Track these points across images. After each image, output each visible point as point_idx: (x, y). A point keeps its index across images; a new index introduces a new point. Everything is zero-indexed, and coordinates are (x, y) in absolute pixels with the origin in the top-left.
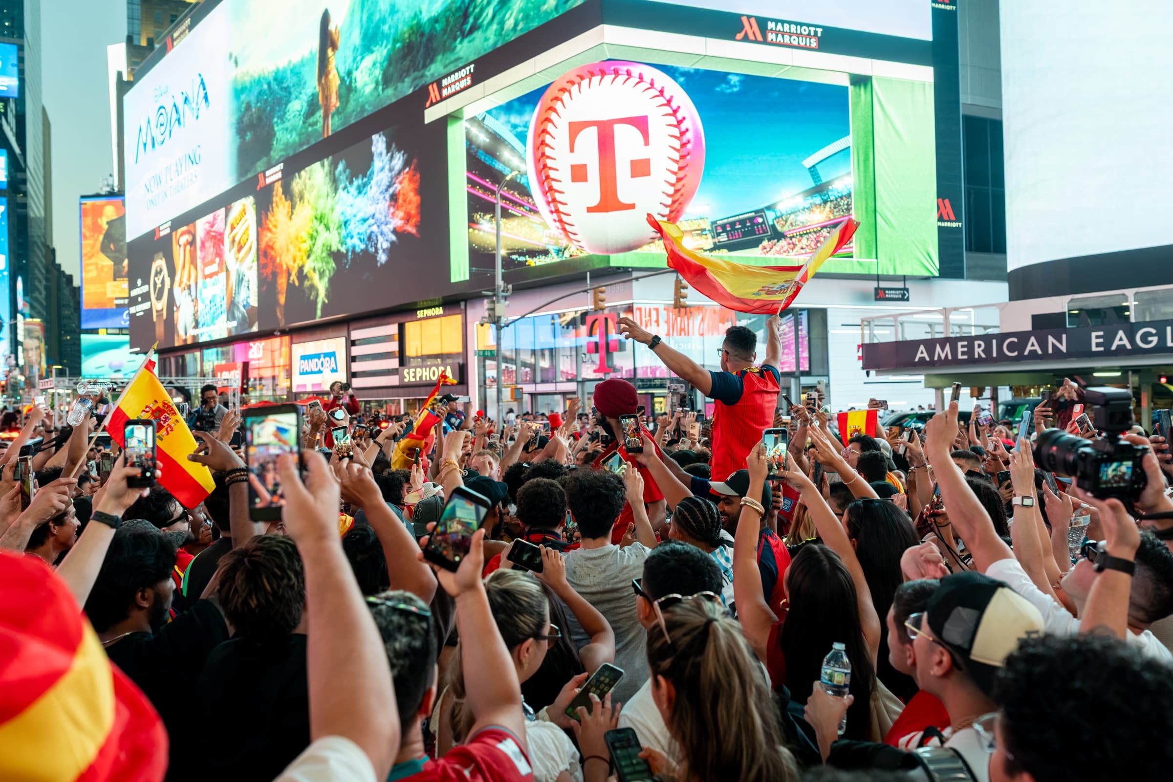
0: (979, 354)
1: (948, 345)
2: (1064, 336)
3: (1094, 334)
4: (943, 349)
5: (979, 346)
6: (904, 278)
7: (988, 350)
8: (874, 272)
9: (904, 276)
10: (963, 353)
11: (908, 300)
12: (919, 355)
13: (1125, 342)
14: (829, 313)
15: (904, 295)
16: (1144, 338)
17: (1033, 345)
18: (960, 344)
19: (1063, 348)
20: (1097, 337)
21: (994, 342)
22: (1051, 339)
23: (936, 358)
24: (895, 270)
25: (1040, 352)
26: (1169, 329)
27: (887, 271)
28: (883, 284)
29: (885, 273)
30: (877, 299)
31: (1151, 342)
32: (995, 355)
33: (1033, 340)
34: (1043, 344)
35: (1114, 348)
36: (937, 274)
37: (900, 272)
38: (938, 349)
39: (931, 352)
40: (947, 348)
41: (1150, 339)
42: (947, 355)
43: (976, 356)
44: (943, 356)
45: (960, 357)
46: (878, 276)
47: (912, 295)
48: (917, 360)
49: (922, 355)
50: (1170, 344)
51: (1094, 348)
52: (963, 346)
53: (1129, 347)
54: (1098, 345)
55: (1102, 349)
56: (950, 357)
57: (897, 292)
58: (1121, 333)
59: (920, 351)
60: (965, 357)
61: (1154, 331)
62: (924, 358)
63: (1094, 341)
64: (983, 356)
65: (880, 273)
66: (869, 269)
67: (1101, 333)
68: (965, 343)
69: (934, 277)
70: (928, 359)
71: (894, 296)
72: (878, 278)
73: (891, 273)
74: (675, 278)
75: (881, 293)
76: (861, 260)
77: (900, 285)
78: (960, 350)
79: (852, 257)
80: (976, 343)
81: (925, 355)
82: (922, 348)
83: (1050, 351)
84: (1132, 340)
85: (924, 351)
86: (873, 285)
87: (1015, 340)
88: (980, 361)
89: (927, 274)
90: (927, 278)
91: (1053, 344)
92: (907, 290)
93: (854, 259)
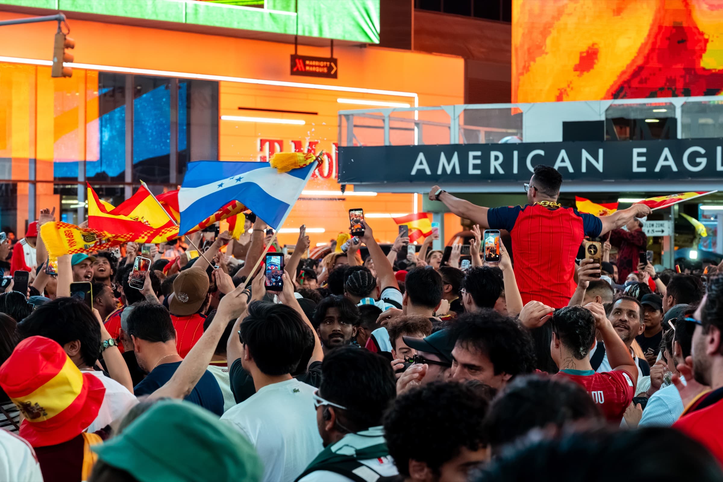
0: (496, 169)
1: (456, 155)
2: (601, 151)
3: (636, 151)
4: (449, 160)
5: (497, 158)
6: (332, 43)
7: (507, 164)
8: (291, 31)
9: (332, 41)
10: (475, 167)
11: (335, 76)
12: (417, 166)
13: (671, 162)
14: (223, 90)
15: (330, 68)
16: (692, 159)
17: (563, 161)
18: (471, 154)
19: (599, 166)
20: (640, 155)
21: (516, 153)
22: (585, 154)
23: (440, 172)
24: (321, 30)
25: (571, 170)
26: (719, 149)
27: (310, 32)
28: (303, 51)
29: (307, 34)
30: (293, 73)
31: (699, 164)
32: (515, 171)
33: (563, 153)
34: (576, 161)
35: (657, 169)
36: (377, 41)
37: (328, 35)
38: (443, 159)
39: (433, 163)
40: (455, 159)
41: (698, 160)
42: (454, 169)
43: (492, 171)
44: (449, 170)
45: (471, 171)
46: (296, 37)
47: (341, 69)
48: (413, 172)
49: (421, 167)
50: (719, 168)
51: (635, 169)
52: (475, 158)
53: (675, 169)
54: (640, 164)
55: (644, 170)
56: (458, 172)
57: (322, 64)
58: (666, 152)
59: (418, 161)
60: (478, 172)
61: (703, 151)
62: (424, 170)
63: (636, 159)
64: (501, 171)
65: (300, 33)
66: (285, 26)
67: (644, 150)
68: (479, 153)
69: (373, 45)
70: (428, 172)
71: (318, 70)
72: (296, 41)
73: (315, 34)
74: (56, 31)
75: (300, 65)
76: (275, 12)
77: (325, 53)
78: (471, 162)
79: (262, 6)
80: (493, 154)
81: (425, 166)
82: (421, 156)
83: (584, 170)
84: (678, 161)
85: (424, 162)
86: (290, 50)
87: (542, 153)
88: (496, 178)
89: (363, 39)
90: (362, 45)
91: (588, 161)
92: (335, 61)
93: (265, 11)
